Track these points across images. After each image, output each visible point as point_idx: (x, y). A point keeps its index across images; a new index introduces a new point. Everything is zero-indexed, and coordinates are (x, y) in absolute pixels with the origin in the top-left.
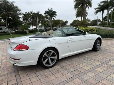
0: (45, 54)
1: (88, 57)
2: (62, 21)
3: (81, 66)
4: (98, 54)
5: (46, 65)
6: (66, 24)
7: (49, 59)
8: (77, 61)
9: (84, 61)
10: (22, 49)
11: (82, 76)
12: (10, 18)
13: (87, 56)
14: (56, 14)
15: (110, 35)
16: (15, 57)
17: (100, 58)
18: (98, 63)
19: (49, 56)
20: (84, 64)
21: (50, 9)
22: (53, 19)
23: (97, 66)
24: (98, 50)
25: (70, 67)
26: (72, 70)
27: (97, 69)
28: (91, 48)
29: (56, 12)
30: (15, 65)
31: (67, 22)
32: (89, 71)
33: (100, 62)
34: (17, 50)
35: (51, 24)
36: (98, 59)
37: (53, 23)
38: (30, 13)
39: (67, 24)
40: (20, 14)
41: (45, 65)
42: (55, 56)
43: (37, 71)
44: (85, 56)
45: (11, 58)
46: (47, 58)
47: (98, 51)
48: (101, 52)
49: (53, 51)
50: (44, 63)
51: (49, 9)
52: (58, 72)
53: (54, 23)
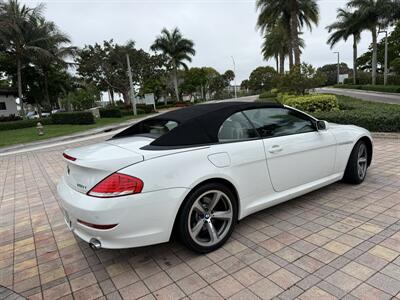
0: (196, 204)
1: (333, 206)
3: (317, 240)
4: (362, 193)
5: (198, 243)
6: (228, 85)
7: (209, 220)
8: (298, 221)
9: (322, 221)
10: (122, 190)
11: (329, 279)
13: (328, 202)
14: (194, 48)
15: (390, 123)
16: (97, 218)
17: (376, 209)
18: (373, 229)
19: (206, 210)
20: (326, 232)
21: (171, 33)
22: (184, 65)
23: (372, 241)
24: (362, 181)
25: (279, 246)
26: (290, 256)
27: (373, 252)
28: (339, 175)
29: (191, 44)
30: (97, 245)
31: (230, 75)
32: (347, 258)
33: (379, 224)
34: (102, 195)
35: (176, 84)
36: (368, 213)
37: (182, 81)
38: (103, 48)
39: (232, 83)
40: (69, 51)
41: (196, 241)
42: (228, 208)
43: (168, 264)
44: (321, 202)
45: (80, 221)
46: (202, 216)
47: (363, 184)
48: (372, 185)
49: (219, 194)
50: (193, 234)
51: (165, 31)
52: (242, 265)
53: (187, 82)
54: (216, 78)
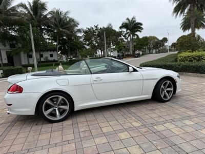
2: (156, 38)
6: (163, 45)
12: (65, 38)
14: (142, 26)
21: (130, 19)
22: (137, 35)
29: (141, 24)
31: (165, 40)
35: (131, 45)
37: (135, 44)
40: (79, 31)
51: (128, 19)
54: (157, 42)
